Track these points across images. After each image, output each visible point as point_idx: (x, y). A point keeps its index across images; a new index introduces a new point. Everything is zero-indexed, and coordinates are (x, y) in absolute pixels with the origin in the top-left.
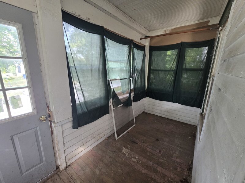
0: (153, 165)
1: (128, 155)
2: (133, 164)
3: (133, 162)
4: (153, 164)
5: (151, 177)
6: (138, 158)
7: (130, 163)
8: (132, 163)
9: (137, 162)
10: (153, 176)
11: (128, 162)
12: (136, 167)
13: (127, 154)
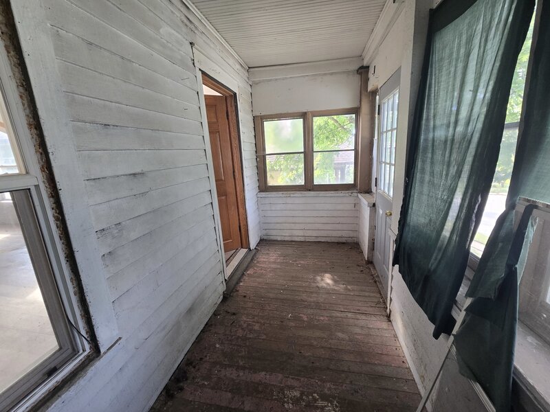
0: (243, 403)
1: (315, 400)
2: (290, 382)
3: (291, 388)
4: (242, 407)
5: (244, 370)
6: (286, 405)
7: (298, 380)
8: (296, 383)
9: (282, 390)
10: (241, 374)
11: (302, 379)
12: (280, 376)
13: (320, 403)
